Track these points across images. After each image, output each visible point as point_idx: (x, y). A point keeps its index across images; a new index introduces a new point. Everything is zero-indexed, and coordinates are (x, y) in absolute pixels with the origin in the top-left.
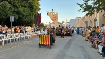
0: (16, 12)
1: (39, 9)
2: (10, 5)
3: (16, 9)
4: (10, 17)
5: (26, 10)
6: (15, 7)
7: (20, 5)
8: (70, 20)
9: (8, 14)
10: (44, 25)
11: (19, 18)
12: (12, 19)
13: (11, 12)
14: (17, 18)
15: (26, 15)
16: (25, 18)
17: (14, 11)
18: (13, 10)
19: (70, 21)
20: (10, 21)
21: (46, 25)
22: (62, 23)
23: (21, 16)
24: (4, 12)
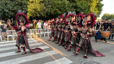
0: (74, 7)
2: (68, 1)
3: (74, 4)
4: (68, 13)
5: (84, 3)
6: (73, 2)
13: (70, 7)
15: (84, 8)
17: (73, 7)
18: (71, 6)
23: (78, 10)
24: (64, 9)
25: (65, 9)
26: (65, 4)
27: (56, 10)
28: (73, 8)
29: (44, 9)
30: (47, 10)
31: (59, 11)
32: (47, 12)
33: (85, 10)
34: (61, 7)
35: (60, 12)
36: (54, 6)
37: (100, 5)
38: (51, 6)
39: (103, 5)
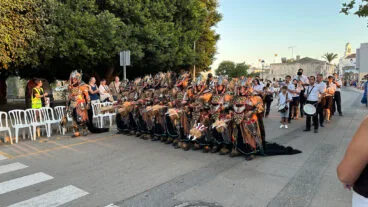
0: (137, 36)
1: (217, 18)
2: (118, 19)
3: (137, 30)
4: (121, 54)
5: (166, 29)
7: (149, 14)
8: (359, 46)
9: (116, 45)
10: (249, 72)
11: (148, 54)
12: (125, 60)
13: (124, 37)
14: (141, 55)
15: (166, 43)
16: (165, 52)
17: (133, 36)
18: (128, 33)
19: (358, 50)
20: (121, 64)
21: (256, 71)
22: (325, 60)
23: (151, 47)
24: (104, 41)
25: (108, 40)
26: (107, 27)
27: (76, 44)
28: (136, 40)
29: (29, 37)
30: (41, 41)
31: (89, 47)
32: (41, 49)
33: (170, 50)
34: (96, 35)
35: (91, 52)
36: (67, 29)
37: (211, 38)
38: (55, 29)
39: (217, 37)
